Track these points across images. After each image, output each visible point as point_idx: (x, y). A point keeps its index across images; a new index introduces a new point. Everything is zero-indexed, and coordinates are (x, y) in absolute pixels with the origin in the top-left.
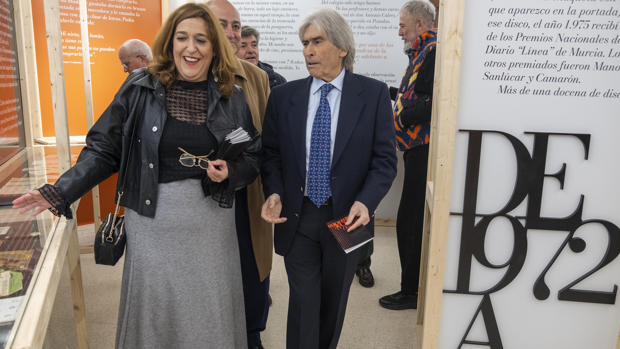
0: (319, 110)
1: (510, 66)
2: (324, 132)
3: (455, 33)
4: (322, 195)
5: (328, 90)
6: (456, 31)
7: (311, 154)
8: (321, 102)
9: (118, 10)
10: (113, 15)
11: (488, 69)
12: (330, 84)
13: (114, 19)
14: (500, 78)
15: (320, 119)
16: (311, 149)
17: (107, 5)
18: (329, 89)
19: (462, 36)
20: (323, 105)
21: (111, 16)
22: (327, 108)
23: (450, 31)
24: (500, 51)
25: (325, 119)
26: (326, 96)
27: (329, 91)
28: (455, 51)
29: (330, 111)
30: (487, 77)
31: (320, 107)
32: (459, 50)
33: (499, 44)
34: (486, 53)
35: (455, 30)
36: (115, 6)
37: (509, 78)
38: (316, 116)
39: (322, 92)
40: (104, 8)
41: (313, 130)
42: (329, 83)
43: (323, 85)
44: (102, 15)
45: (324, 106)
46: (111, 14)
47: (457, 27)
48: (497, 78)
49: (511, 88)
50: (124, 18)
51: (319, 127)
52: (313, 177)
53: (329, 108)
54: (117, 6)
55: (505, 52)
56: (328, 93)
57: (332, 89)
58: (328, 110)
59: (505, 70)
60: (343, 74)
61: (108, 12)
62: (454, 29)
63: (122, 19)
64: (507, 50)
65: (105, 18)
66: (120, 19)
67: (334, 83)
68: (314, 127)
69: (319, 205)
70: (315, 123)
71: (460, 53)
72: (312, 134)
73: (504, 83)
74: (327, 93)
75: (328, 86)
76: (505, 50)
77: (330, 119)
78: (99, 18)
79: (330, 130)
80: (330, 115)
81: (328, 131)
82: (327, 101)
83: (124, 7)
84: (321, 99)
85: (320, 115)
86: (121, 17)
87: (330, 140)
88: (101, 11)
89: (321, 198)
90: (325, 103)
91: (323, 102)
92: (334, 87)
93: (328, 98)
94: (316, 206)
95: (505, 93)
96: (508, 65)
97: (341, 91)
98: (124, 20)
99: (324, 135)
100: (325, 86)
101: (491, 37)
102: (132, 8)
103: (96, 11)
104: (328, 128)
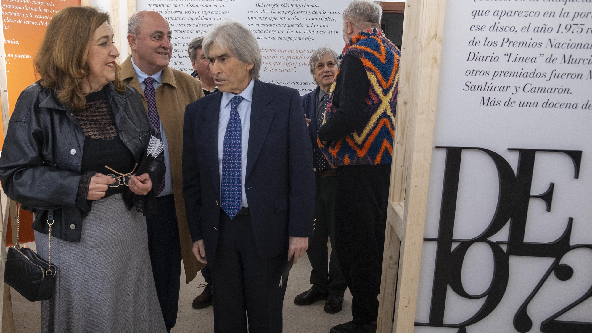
0: (230, 123)
1: (494, 75)
2: (235, 144)
3: (435, 38)
4: (234, 206)
5: (237, 102)
6: (436, 35)
8: (231, 115)
9: (34, 13)
10: (29, 19)
11: (470, 78)
12: (239, 96)
13: (29, 22)
14: (483, 88)
15: (231, 131)
17: (22, 8)
18: (238, 101)
19: (441, 41)
20: (233, 117)
21: (27, 20)
22: (238, 120)
23: (429, 36)
24: (484, 59)
25: (235, 131)
26: (236, 108)
27: (239, 103)
28: (434, 58)
29: (240, 123)
30: (468, 88)
31: (231, 119)
32: (438, 57)
33: (482, 50)
34: (468, 60)
35: (434, 34)
36: (30, 9)
37: (493, 88)
38: (228, 128)
39: (232, 105)
40: (19, 11)
41: (225, 143)
42: (238, 95)
43: (233, 98)
44: (17, 18)
45: (235, 118)
46: (27, 17)
47: (436, 32)
48: (480, 88)
49: (494, 100)
50: (41, 22)
51: (230, 139)
52: (226, 188)
53: (240, 119)
54: (32, 9)
55: (489, 59)
56: (238, 106)
57: (242, 100)
58: (238, 122)
59: (488, 79)
60: (252, 84)
61: (23, 15)
62: (433, 33)
63: (38, 23)
64: (491, 57)
65: (20, 21)
66: (36, 23)
67: (243, 94)
68: (225, 139)
69: (231, 216)
70: (226, 136)
71: (439, 61)
72: (223, 147)
73: (487, 94)
74: (236, 106)
75: (237, 98)
76: (488, 57)
77: (240, 131)
78: (14, 21)
79: (241, 142)
80: (240, 127)
81: (239, 143)
82: (238, 113)
83: (40, 10)
84: (231, 111)
85: (231, 127)
86: (38, 20)
87: (240, 152)
88: (16, 14)
89: (234, 209)
90: (235, 115)
91: (233, 114)
92: (243, 99)
93: (238, 110)
94: (229, 217)
95: (487, 105)
96: (491, 74)
97: (251, 101)
98: (41, 24)
99: (234, 147)
101: (473, 43)
102: (50, 11)
103: (10, 14)
104: (239, 140)
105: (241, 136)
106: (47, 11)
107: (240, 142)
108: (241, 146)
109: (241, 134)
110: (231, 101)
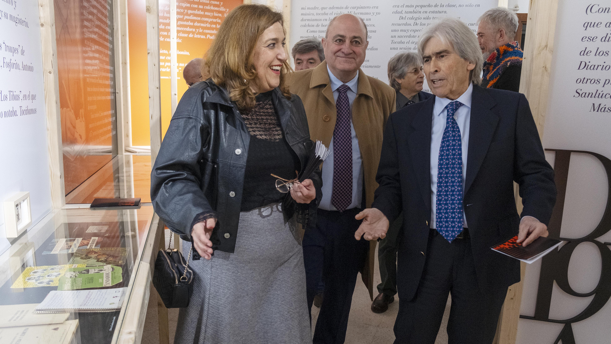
0: (446, 132)
1: (605, 83)
2: (454, 155)
3: (545, 49)
4: (453, 227)
5: (454, 108)
6: (546, 46)
7: (439, 182)
8: (447, 123)
9: (203, 28)
10: (199, 33)
11: (580, 86)
12: (457, 101)
13: (199, 36)
14: (594, 95)
15: (448, 141)
16: (439, 175)
17: (194, 24)
18: (456, 107)
19: (552, 51)
20: (450, 125)
21: (197, 34)
22: (456, 128)
23: (540, 47)
24: (594, 68)
25: (454, 140)
26: (453, 114)
27: (456, 109)
28: (544, 67)
29: (459, 131)
30: (578, 95)
31: (447, 128)
32: (548, 66)
33: (593, 60)
34: (579, 69)
35: (545, 45)
36: (200, 25)
37: (604, 96)
38: (443, 138)
39: (448, 112)
40: (191, 27)
41: (441, 154)
42: (455, 100)
43: (449, 104)
44: (189, 33)
45: (452, 126)
46: (197, 31)
47: (547, 42)
48: (590, 95)
49: (605, 107)
50: (208, 36)
51: (448, 150)
52: (443, 207)
53: (458, 127)
54: (202, 25)
55: (600, 68)
56: (455, 112)
57: (460, 106)
58: (456, 131)
59: (599, 87)
60: (470, 89)
61: (194, 30)
62: (543, 44)
64: (602, 66)
65: (191, 36)
66: (203, 36)
67: (461, 99)
68: (441, 151)
69: (450, 239)
70: (442, 147)
71: (549, 70)
72: (439, 159)
73: (597, 101)
74: (454, 112)
75: (454, 104)
76: (599, 66)
77: (460, 140)
78: (186, 35)
80: (460, 136)
82: (455, 121)
83: (208, 25)
84: (447, 119)
85: (448, 137)
86: (206, 34)
87: (461, 164)
88: (188, 29)
89: (453, 231)
90: (453, 123)
91: (450, 122)
92: (461, 104)
93: (455, 117)
94: (447, 241)
95: (598, 111)
96: (602, 82)
97: (470, 108)
98: (209, 38)
100: (451, 104)
101: (585, 52)
102: (216, 26)
103: (184, 29)
104: (458, 150)
105: (461, 146)
106: (214, 26)
107: (460, 152)
108: (461, 157)
109: (461, 143)
110: (446, 107)
